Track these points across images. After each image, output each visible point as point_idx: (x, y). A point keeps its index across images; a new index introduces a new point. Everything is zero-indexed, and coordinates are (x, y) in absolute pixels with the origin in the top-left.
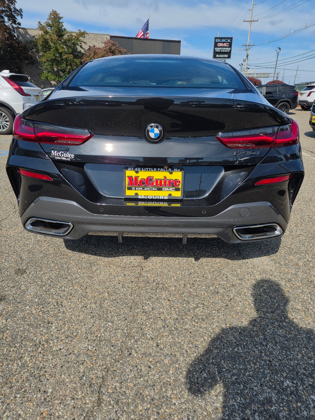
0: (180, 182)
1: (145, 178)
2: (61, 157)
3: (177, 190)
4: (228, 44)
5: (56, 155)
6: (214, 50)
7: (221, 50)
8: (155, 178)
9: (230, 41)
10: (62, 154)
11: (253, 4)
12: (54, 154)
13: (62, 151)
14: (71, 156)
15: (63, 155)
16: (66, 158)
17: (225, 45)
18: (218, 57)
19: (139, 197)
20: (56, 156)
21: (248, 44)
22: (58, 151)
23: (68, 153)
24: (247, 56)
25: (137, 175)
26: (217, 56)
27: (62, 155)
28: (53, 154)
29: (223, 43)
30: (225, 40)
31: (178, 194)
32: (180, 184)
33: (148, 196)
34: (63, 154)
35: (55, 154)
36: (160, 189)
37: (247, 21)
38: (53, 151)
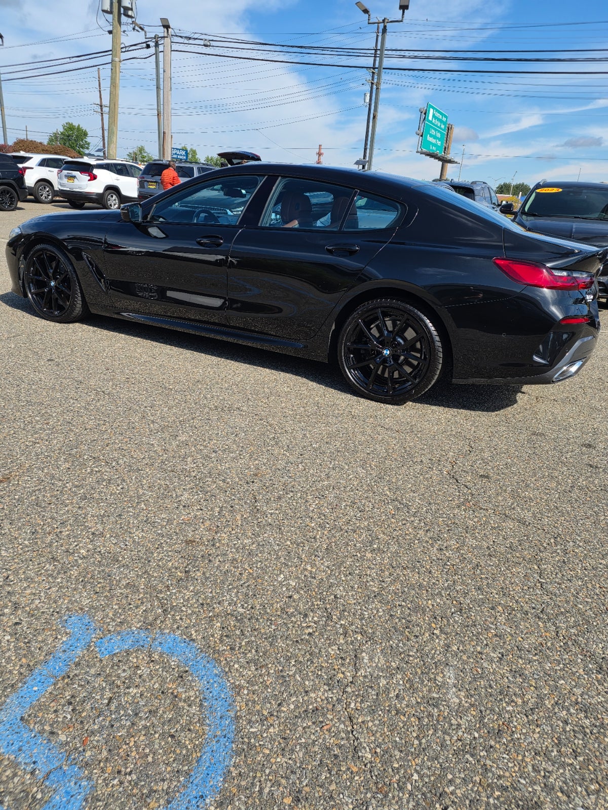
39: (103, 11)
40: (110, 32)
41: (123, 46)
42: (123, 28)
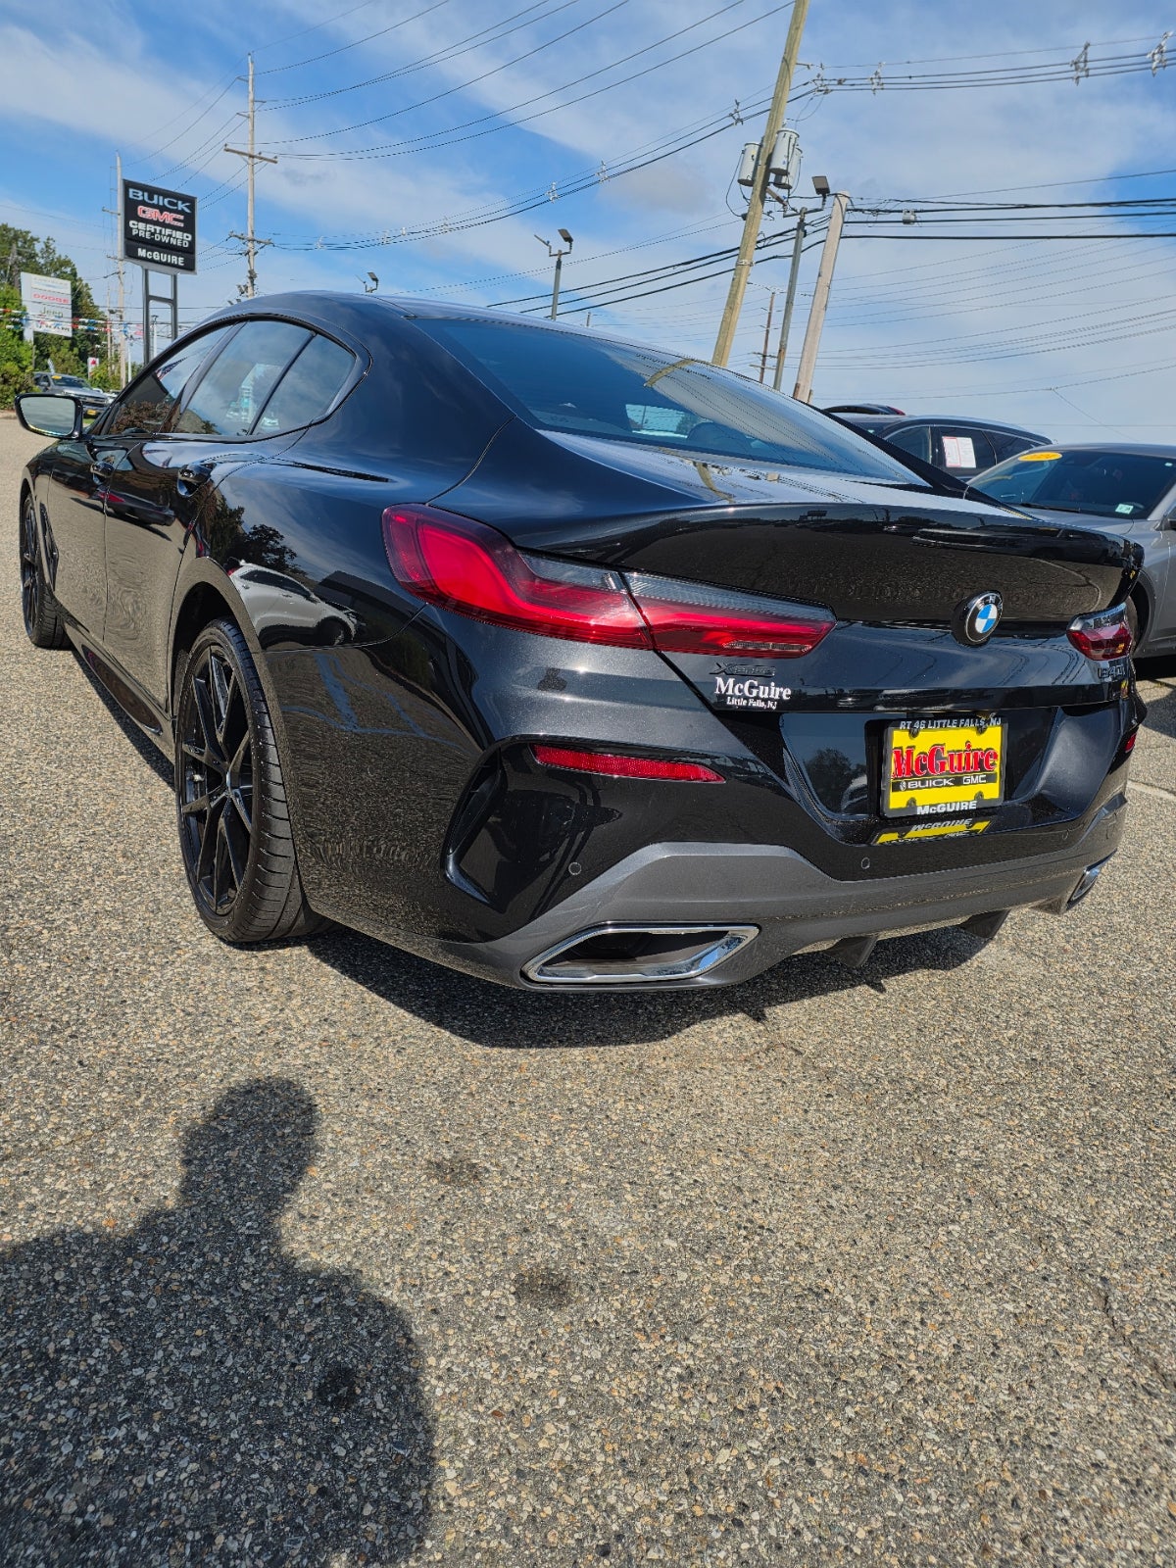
0: (995, 756)
1: (927, 751)
2: (747, 698)
3: (990, 779)
4: (182, 217)
5: (730, 692)
6: (127, 230)
7: (153, 234)
8: (947, 748)
9: (188, 211)
10: (751, 687)
11: (251, 97)
12: (723, 690)
13: (755, 676)
14: (781, 693)
15: (755, 692)
16: (764, 700)
17: (168, 217)
18: (145, 259)
19: (920, 811)
20: (731, 696)
21: (250, 234)
22: (741, 678)
23: (773, 684)
24: (252, 278)
25: (912, 742)
26: (142, 252)
27: (750, 693)
28: (720, 690)
29: (162, 209)
30: (166, 200)
31: (992, 791)
32: (998, 762)
33: (936, 805)
34: (757, 688)
35: (727, 690)
36: (958, 782)
37: (239, 153)
38: (720, 680)
39: (741, 182)
40: (744, 217)
41: (761, 237)
42: (769, 206)
